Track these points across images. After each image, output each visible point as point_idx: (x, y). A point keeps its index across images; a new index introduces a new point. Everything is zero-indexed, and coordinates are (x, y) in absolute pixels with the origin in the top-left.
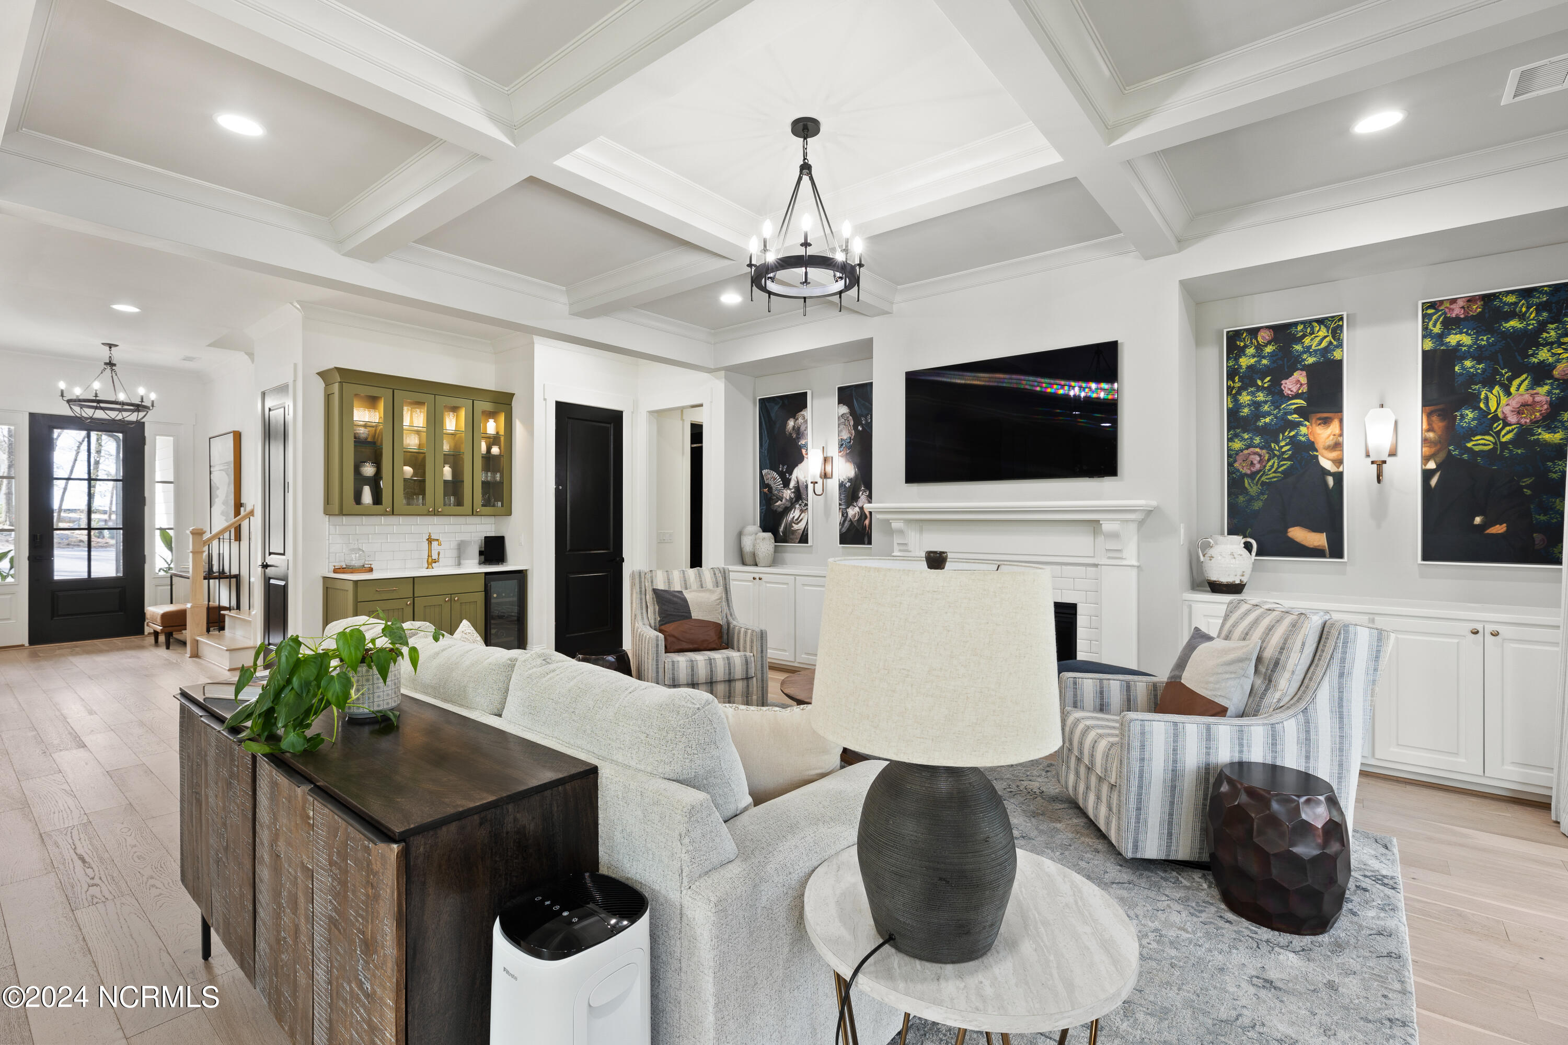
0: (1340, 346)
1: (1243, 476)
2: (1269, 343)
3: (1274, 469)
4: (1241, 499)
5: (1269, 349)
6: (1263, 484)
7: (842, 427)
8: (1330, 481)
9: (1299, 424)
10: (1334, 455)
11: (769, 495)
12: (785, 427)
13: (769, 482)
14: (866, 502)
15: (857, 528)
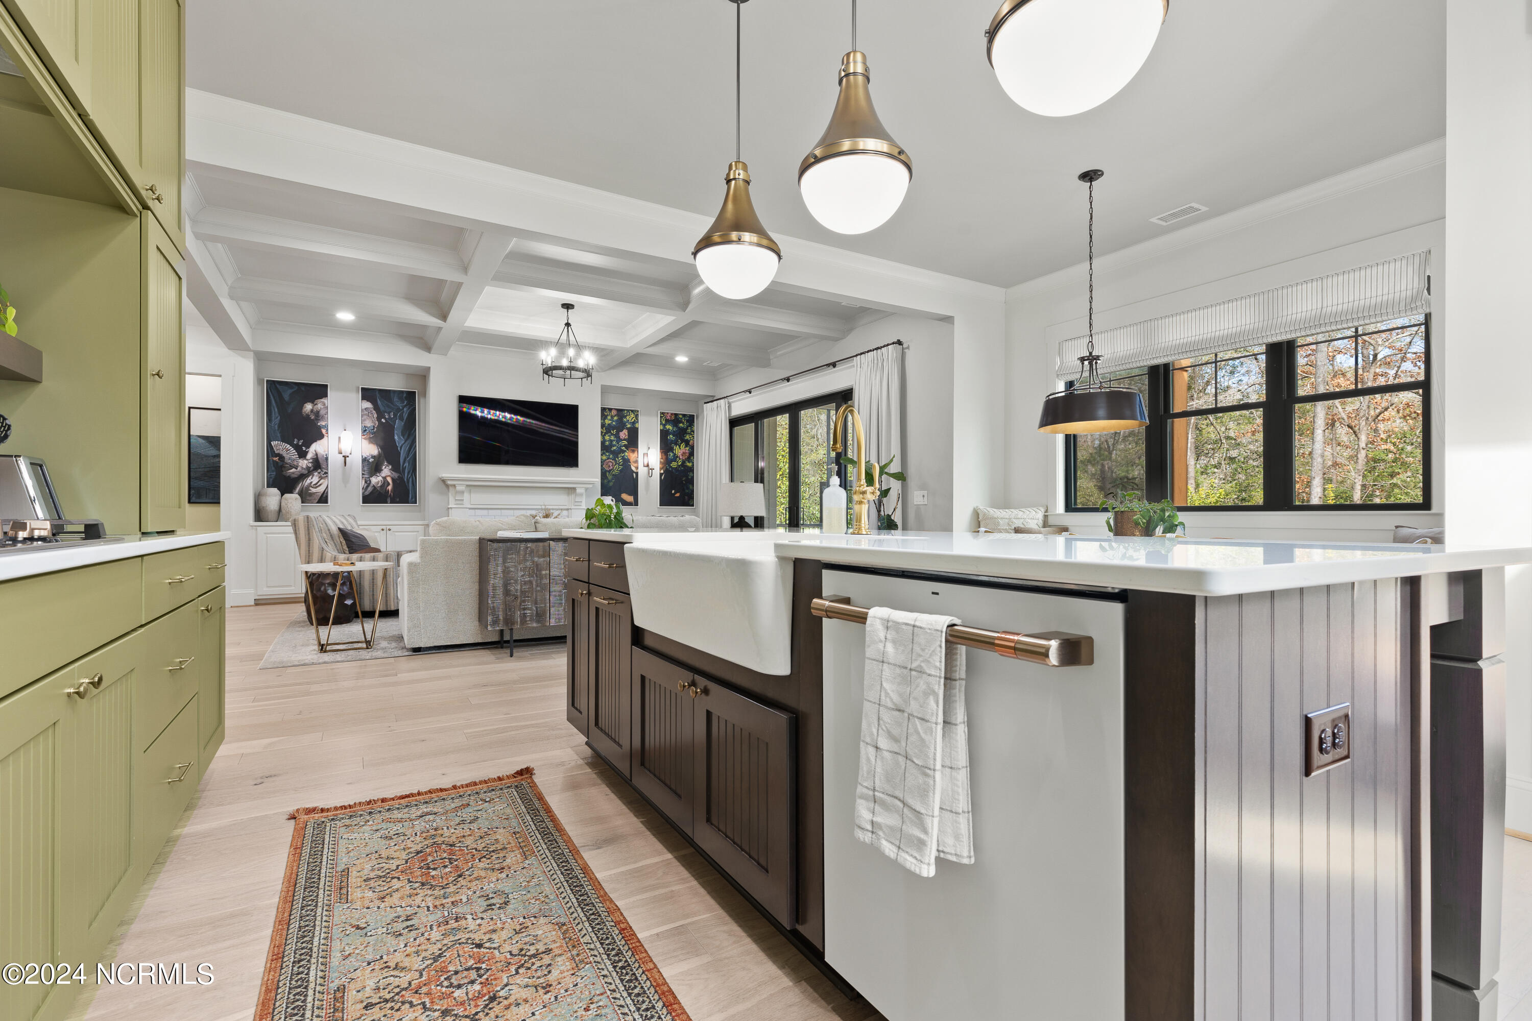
0: (638, 422)
1: (606, 471)
2: (615, 416)
3: (617, 469)
4: (606, 481)
5: (615, 418)
6: (613, 475)
7: (365, 417)
8: (634, 475)
9: (625, 451)
10: (636, 465)
11: (280, 464)
12: (302, 409)
13: (281, 452)
14: (389, 474)
15: (380, 492)
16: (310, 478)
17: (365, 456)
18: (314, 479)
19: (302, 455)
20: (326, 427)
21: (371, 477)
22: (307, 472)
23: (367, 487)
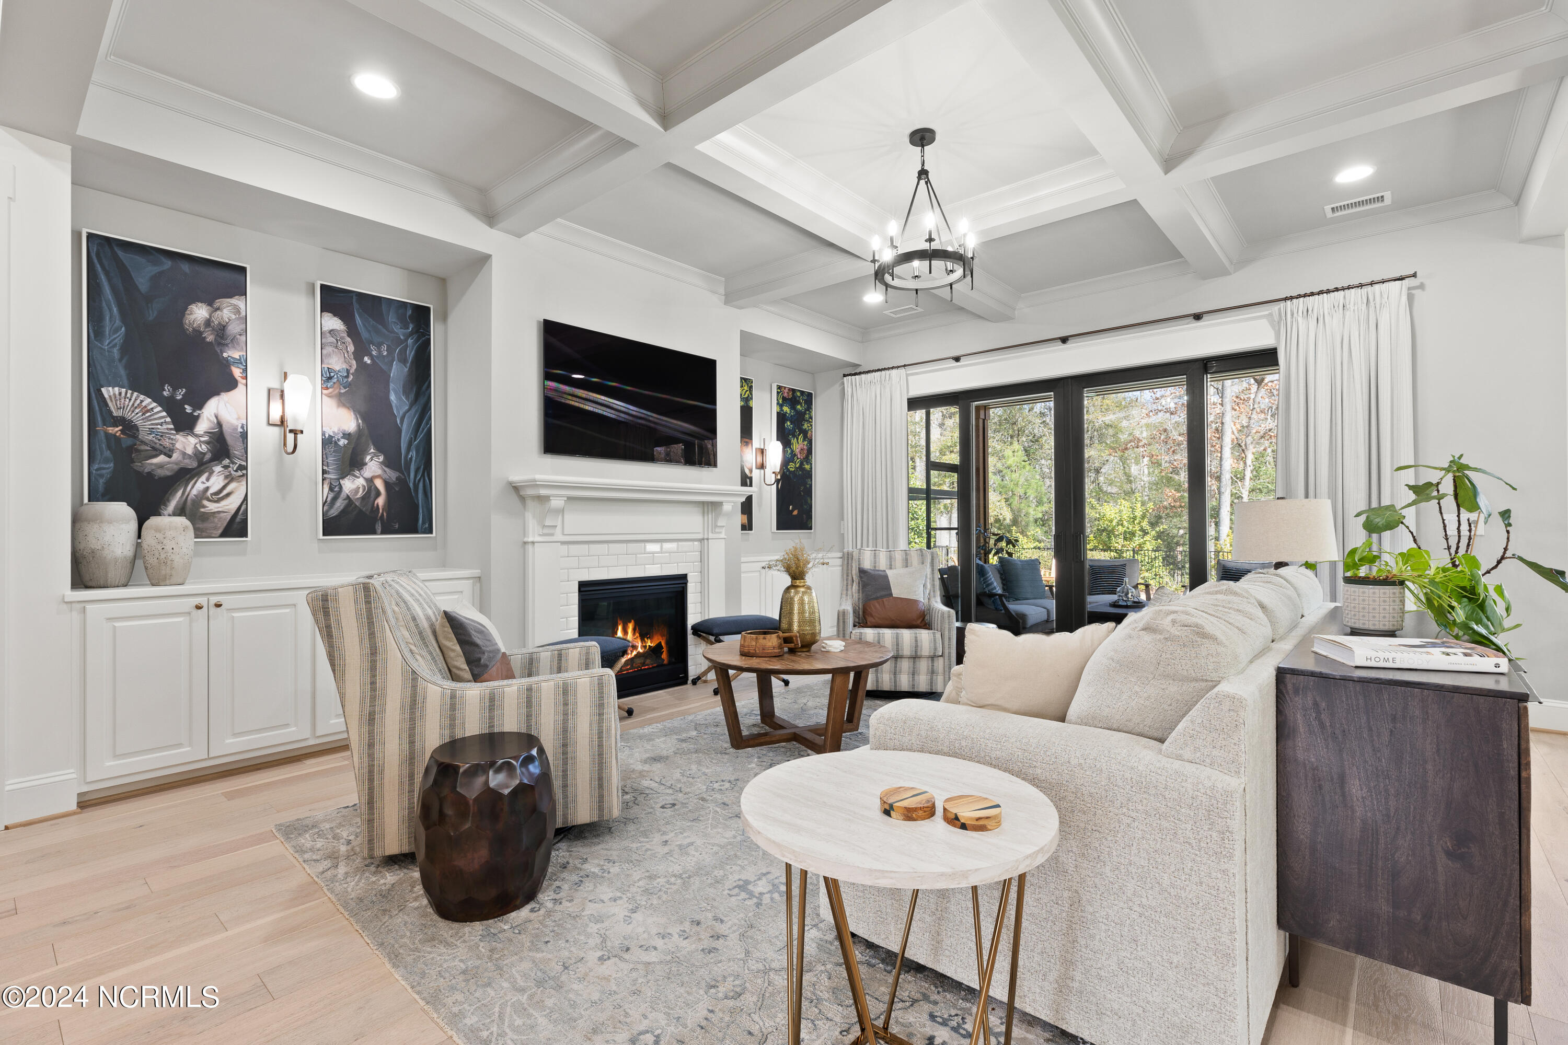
7: (329, 349)
10: (749, 466)
11: (127, 441)
12: (183, 315)
13: (129, 416)
14: (379, 472)
15: (361, 511)
16: (203, 478)
17: (329, 432)
18: (215, 481)
19: (185, 424)
20: (243, 363)
21: (343, 478)
22: (195, 464)
23: (335, 499)
